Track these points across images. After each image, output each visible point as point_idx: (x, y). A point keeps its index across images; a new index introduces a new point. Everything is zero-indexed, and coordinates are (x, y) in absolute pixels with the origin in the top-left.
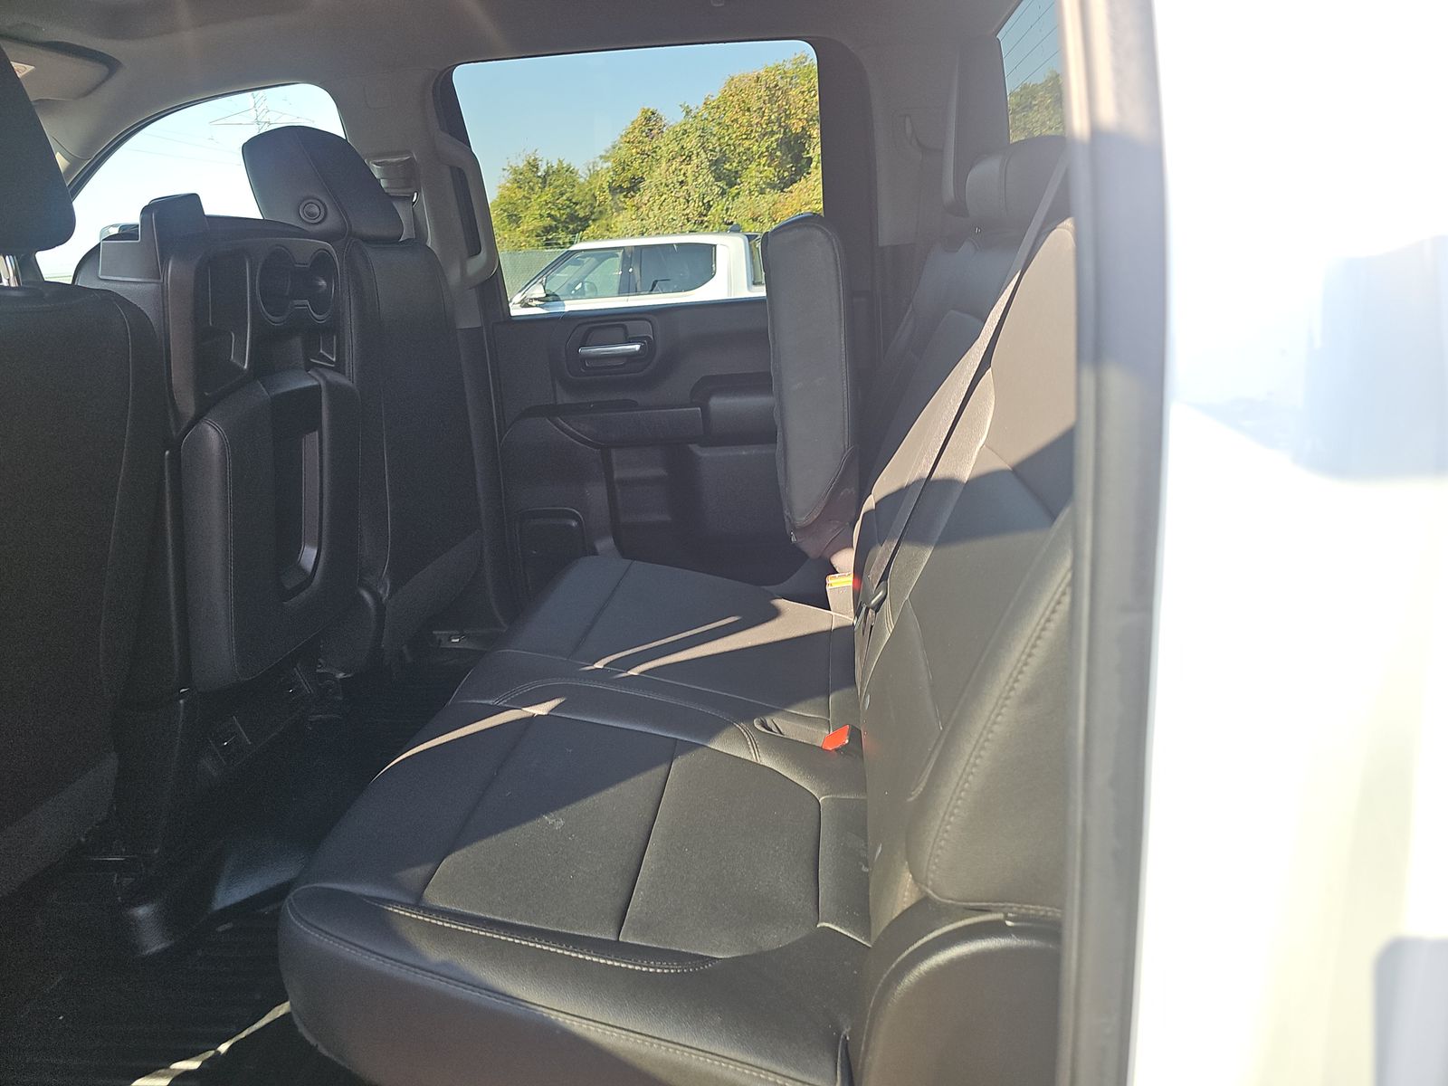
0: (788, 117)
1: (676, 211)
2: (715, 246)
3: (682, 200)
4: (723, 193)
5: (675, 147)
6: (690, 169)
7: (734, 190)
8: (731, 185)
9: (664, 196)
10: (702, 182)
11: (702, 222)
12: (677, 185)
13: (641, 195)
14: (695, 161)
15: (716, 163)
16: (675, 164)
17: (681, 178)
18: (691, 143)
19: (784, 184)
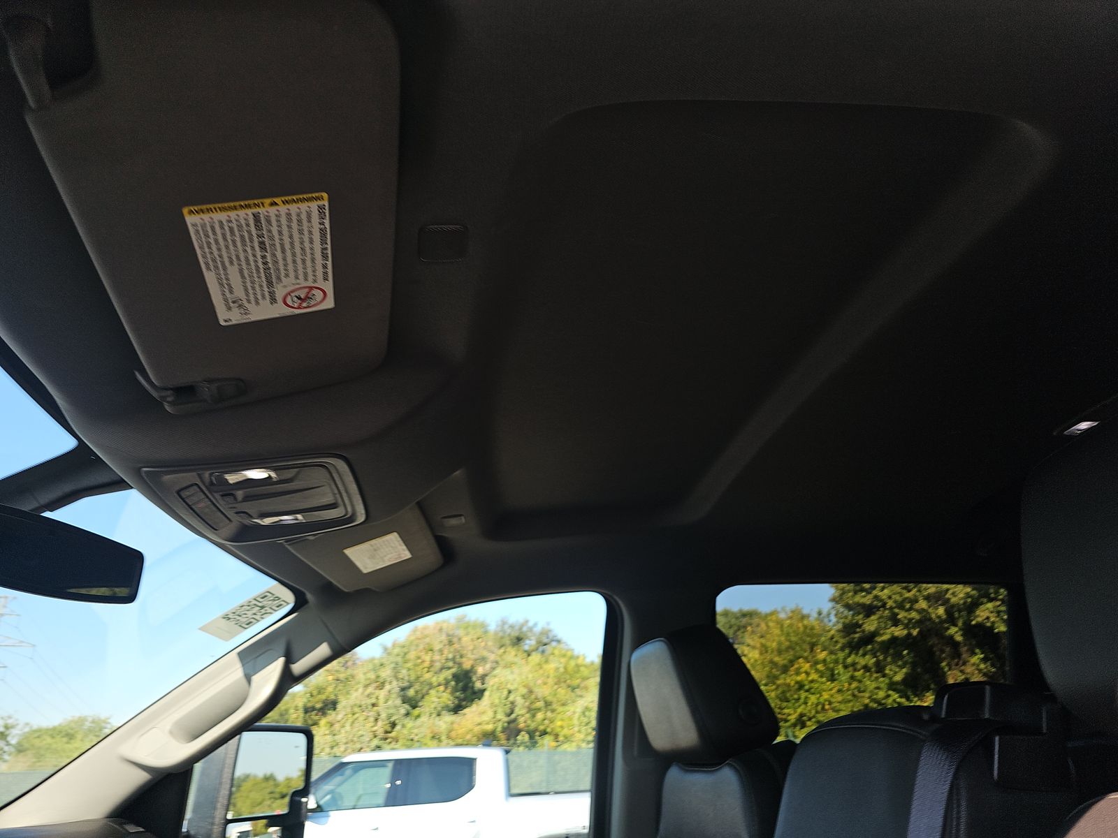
0: (462, 656)
1: (365, 728)
2: (475, 759)
3: (372, 719)
4: (407, 714)
5: (372, 676)
6: (382, 694)
7: (416, 712)
8: (414, 707)
9: (356, 716)
10: (390, 703)
11: (386, 739)
12: (370, 707)
13: (337, 714)
14: (387, 687)
15: (403, 689)
16: (370, 690)
17: (373, 701)
18: (386, 673)
19: (456, 709)
